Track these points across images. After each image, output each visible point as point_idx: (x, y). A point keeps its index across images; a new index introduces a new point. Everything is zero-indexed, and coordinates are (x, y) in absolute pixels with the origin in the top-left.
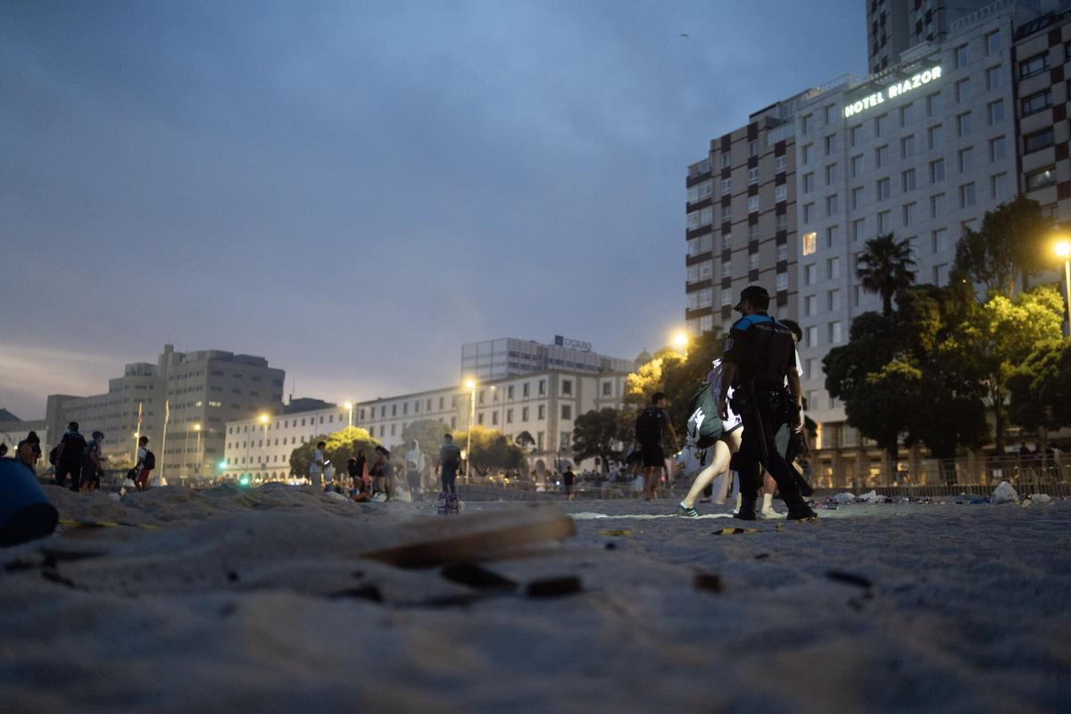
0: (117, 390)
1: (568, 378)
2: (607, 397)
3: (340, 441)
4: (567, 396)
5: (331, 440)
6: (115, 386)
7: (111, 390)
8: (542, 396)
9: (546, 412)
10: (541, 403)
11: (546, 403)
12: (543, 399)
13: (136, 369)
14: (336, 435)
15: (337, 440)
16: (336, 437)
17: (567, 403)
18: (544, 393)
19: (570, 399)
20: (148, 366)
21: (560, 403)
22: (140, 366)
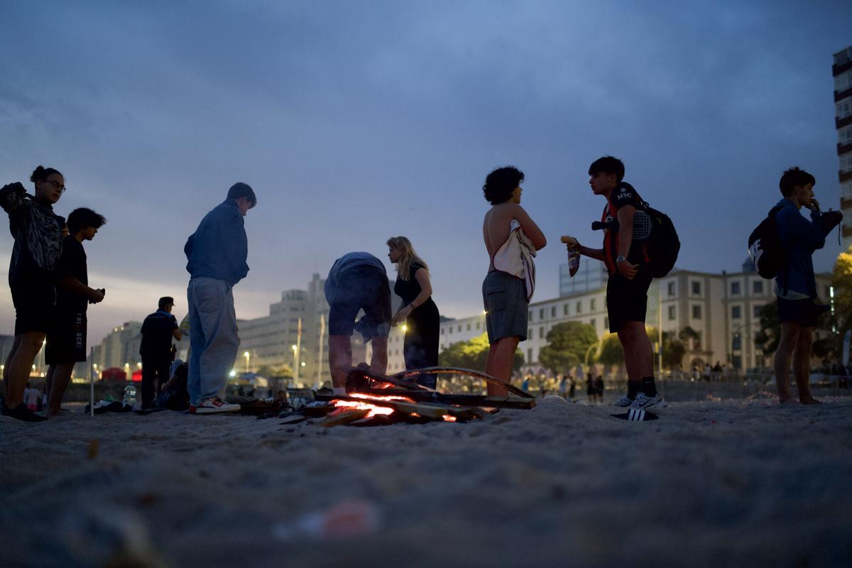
0: (276, 312)
1: (696, 279)
2: (736, 296)
3: (480, 345)
4: (696, 296)
5: (471, 344)
6: (275, 309)
7: (271, 313)
8: (672, 297)
9: (677, 312)
10: (671, 304)
11: (677, 303)
12: (673, 300)
13: (290, 295)
14: (475, 340)
15: (477, 344)
16: (476, 342)
17: (696, 303)
18: (674, 294)
19: (701, 300)
20: (300, 292)
21: (691, 304)
22: (293, 292)
